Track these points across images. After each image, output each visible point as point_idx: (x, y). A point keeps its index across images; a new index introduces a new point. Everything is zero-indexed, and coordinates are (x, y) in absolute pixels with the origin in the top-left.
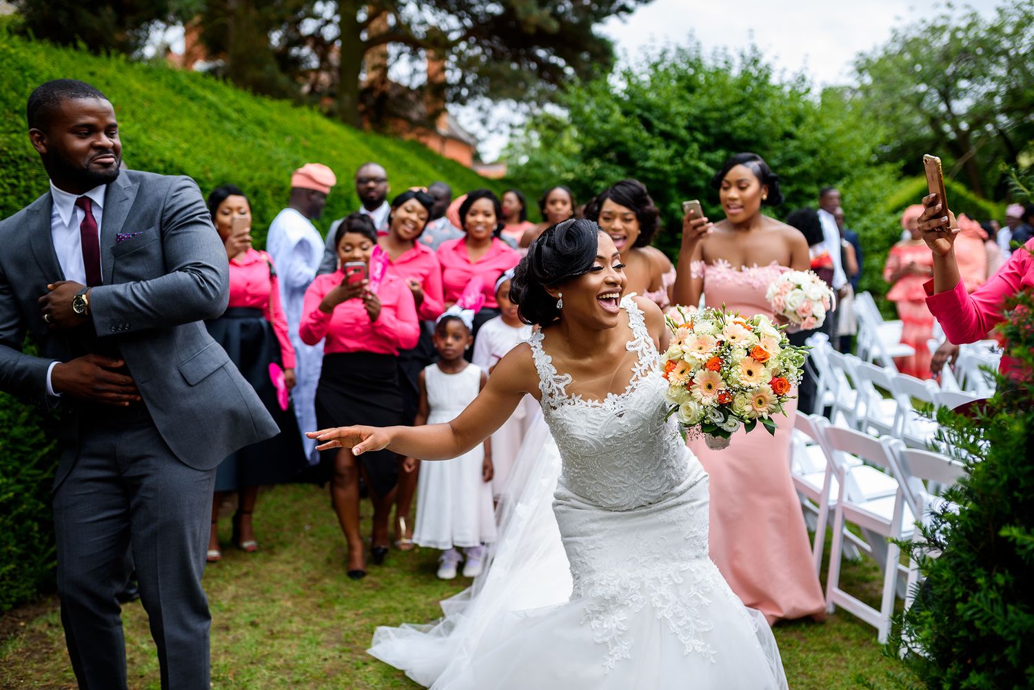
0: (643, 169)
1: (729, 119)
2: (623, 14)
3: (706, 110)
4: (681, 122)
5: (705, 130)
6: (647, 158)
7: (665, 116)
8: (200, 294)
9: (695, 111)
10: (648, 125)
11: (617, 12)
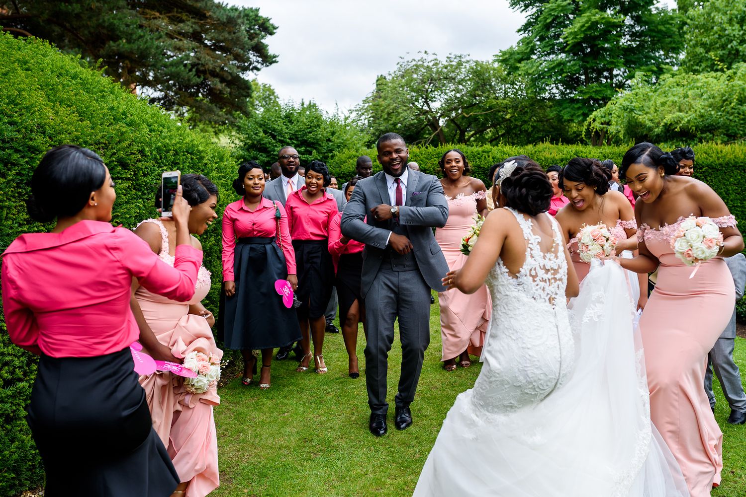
0: (273, 154)
1: (305, 134)
2: (255, 71)
3: (297, 131)
4: (287, 136)
5: (297, 139)
6: (274, 151)
7: (280, 134)
8: (442, 217)
9: (293, 132)
10: (274, 137)
11: (252, 70)
